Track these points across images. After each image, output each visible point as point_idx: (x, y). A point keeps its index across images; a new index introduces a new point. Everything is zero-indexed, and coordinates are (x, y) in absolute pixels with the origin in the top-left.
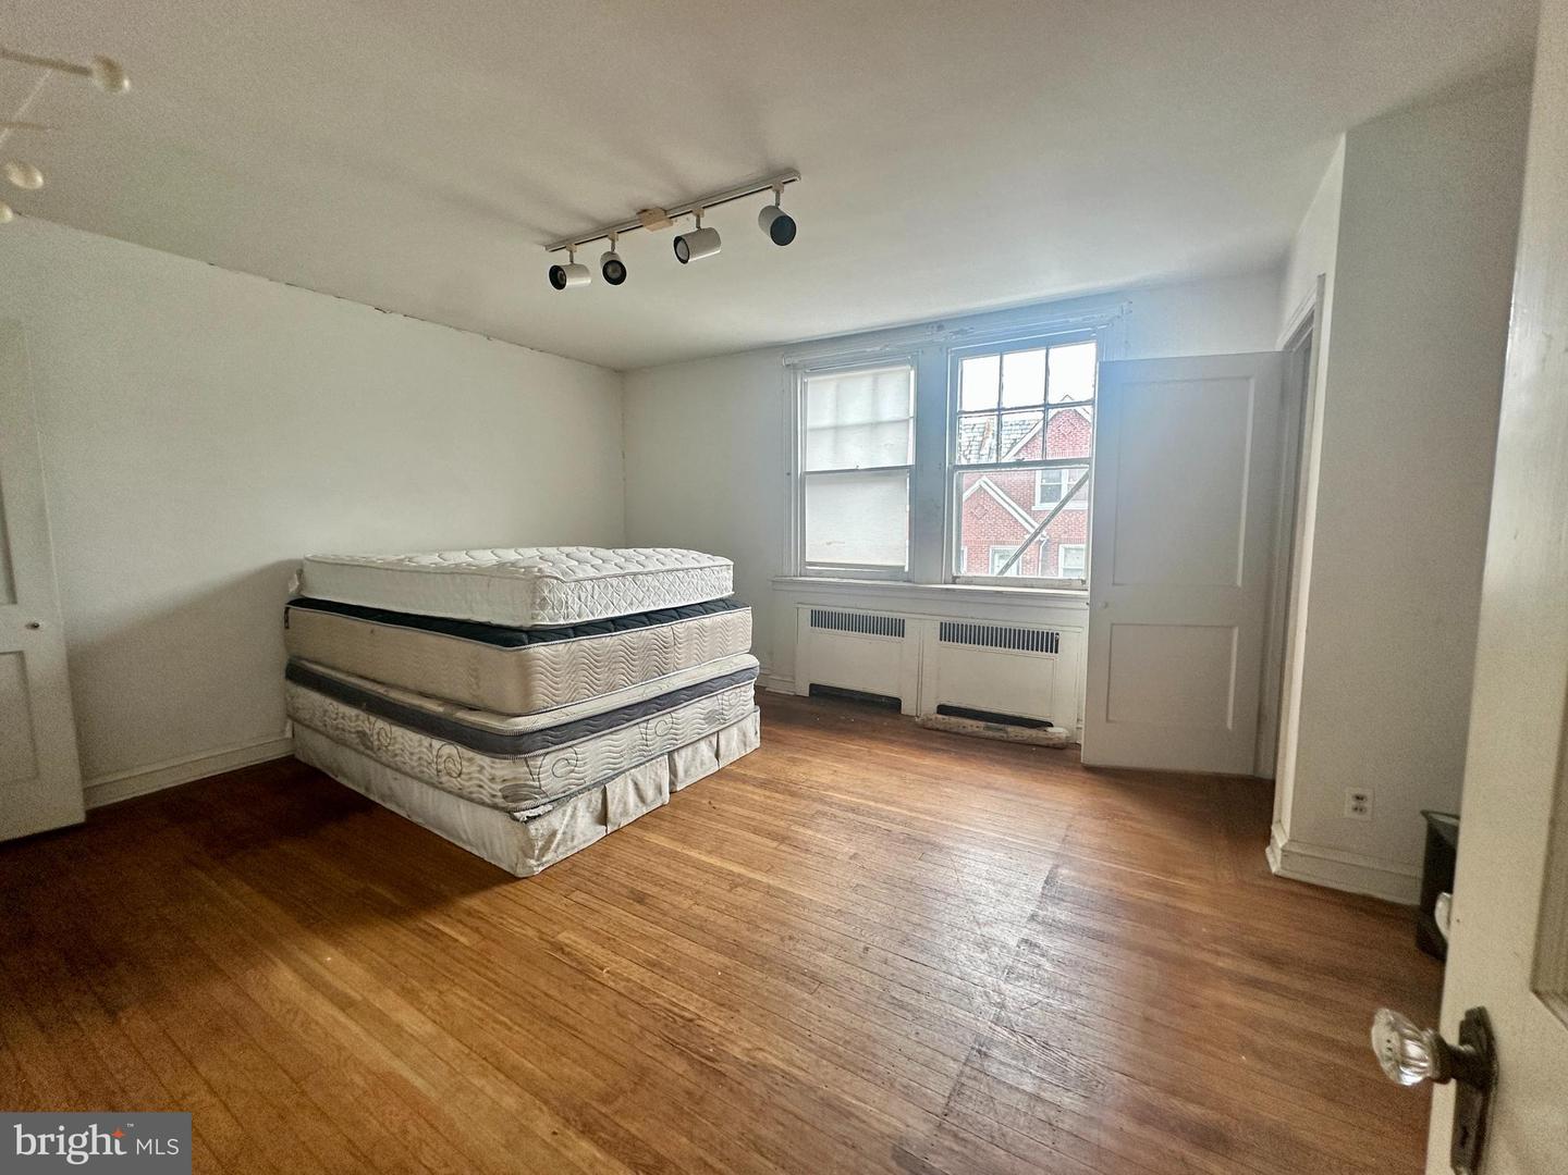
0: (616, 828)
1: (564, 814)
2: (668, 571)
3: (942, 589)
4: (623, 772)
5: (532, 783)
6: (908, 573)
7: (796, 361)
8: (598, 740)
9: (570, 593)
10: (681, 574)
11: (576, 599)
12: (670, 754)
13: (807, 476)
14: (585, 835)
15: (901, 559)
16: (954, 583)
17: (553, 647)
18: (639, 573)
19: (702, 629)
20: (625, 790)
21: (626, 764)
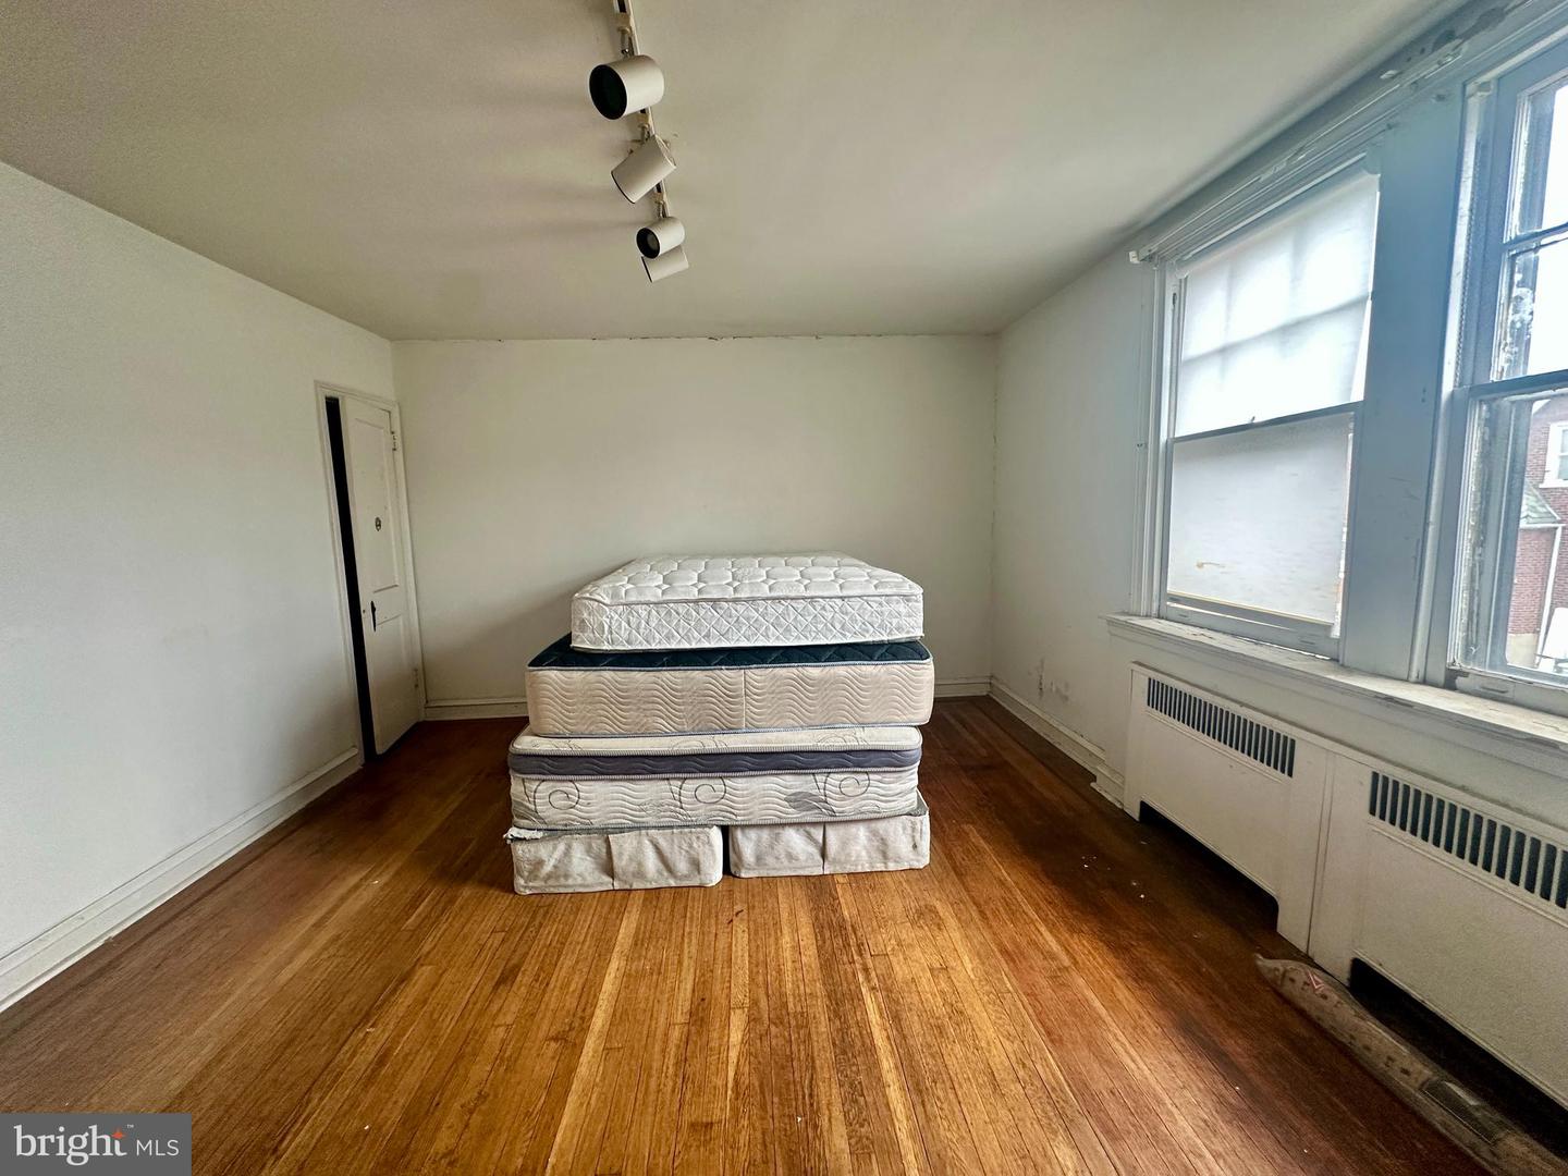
0: (627, 887)
1: (555, 848)
2: (773, 599)
4: (639, 828)
5: (528, 804)
6: (1338, 641)
8: (610, 784)
9: (616, 617)
10: (800, 605)
11: (624, 624)
12: (726, 831)
13: (1176, 445)
14: (584, 879)
15: (1327, 609)
16: (1449, 687)
20: (639, 849)
21: (651, 821)
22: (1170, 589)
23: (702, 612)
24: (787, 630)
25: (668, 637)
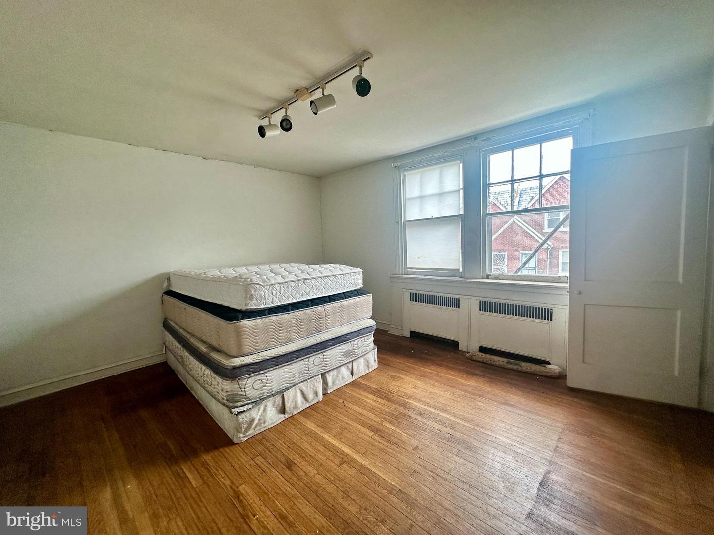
0: (291, 415)
1: (259, 409)
2: (323, 277)
3: (480, 282)
4: (294, 386)
5: (241, 393)
6: (461, 273)
7: (399, 164)
8: (280, 369)
9: (267, 291)
10: (331, 278)
11: (270, 294)
12: (323, 375)
13: (407, 223)
14: (272, 420)
15: (457, 265)
16: (488, 278)
17: (254, 321)
18: (306, 279)
19: (342, 307)
20: (295, 396)
22: (407, 265)
23: (300, 285)
25: (288, 298)
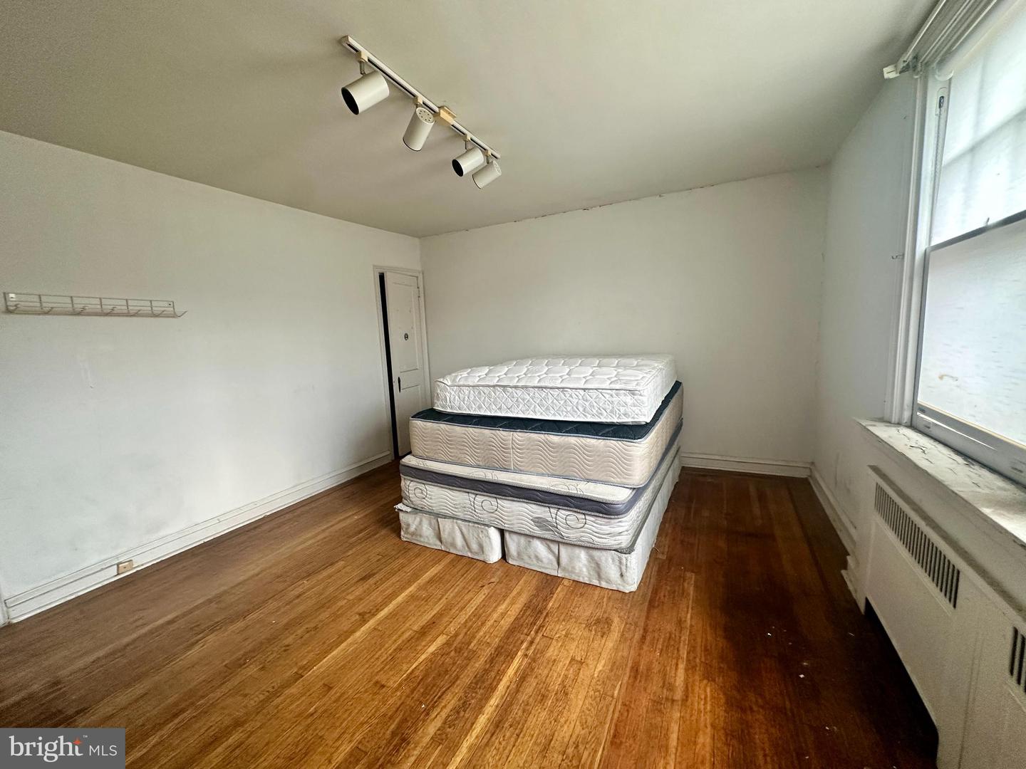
0: (448, 550)
1: (415, 518)
4: (453, 518)
8: (441, 489)
9: (453, 393)
11: (457, 397)
12: (502, 532)
13: (930, 254)
20: (453, 530)
21: (461, 515)
22: (921, 400)
23: (498, 393)
24: (547, 409)
25: (480, 407)
